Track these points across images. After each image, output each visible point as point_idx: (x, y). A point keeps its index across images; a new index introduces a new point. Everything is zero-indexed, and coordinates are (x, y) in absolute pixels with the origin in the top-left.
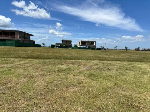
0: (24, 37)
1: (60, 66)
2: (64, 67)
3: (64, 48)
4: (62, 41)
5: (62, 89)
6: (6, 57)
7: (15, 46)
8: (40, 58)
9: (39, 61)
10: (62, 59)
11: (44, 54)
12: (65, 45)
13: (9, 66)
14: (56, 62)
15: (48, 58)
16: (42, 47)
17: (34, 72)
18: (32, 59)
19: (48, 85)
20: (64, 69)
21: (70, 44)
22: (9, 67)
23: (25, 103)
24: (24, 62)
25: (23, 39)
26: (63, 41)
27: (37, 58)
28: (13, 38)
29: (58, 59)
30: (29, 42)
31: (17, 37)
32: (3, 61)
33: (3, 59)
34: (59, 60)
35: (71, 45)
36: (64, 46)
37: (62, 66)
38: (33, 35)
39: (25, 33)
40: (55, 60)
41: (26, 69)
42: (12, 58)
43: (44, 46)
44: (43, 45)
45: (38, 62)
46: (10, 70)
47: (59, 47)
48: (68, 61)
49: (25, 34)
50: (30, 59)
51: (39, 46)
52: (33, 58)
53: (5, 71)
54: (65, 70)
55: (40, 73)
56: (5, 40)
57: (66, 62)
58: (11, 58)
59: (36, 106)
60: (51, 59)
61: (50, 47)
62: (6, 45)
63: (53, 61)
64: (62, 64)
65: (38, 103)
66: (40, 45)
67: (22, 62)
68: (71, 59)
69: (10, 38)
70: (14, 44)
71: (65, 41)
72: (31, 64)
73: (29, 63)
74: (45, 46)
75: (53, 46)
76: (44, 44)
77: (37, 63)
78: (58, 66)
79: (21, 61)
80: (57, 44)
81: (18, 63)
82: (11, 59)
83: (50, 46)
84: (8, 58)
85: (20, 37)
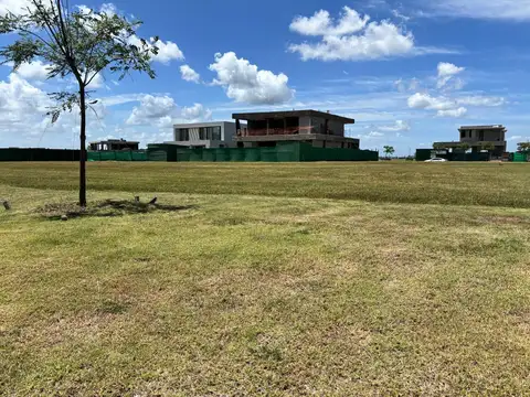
0: (325, 130)
1: (470, 230)
2: (486, 234)
3: (470, 158)
4: (459, 133)
5: (495, 317)
6: (285, 195)
7: (301, 160)
8: (386, 200)
9: (385, 209)
10: (469, 203)
11: (398, 184)
12: (474, 148)
13: (300, 221)
14: (446, 214)
15: (416, 200)
16: (382, 159)
17: (377, 246)
18: (358, 202)
19: (433, 295)
20: (487, 242)
21: (499, 144)
22: (300, 224)
23: (369, 339)
24: (337, 211)
25: (323, 137)
26: (463, 132)
27: (374, 198)
28: (293, 137)
29: (455, 202)
30: (339, 147)
31: (306, 131)
32: (279, 204)
33: (278, 199)
34: (460, 208)
35: (503, 147)
36: (470, 151)
37: (477, 231)
38: (352, 121)
39: (327, 117)
40: (440, 206)
41: (348, 234)
42: (301, 196)
43: (389, 155)
44: (387, 151)
45: (381, 211)
46: (305, 232)
47: (449, 157)
48: (497, 210)
49: (327, 120)
50: (352, 202)
51: (371, 156)
52: (361, 197)
53: (292, 235)
54: (492, 246)
55: (398, 250)
56: (272, 144)
57: (491, 217)
58: (297, 196)
59: (407, 356)
60: (425, 201)
61: (409, 158)
62: (275, 159)
63: (436, 209)
64: (476, 225)
65: (411, 347)
66: (377, 153)
67: (331, 211)
68: (512, 205)
69: (287, 136)
70: (297, 153)
71: (473, 134)
72: (360, 218)
73: (354, 214)
74: (394, 155)
75: (422, 155)
76: (389, 150)
77: (379, 216)
78: (458, 231)
79: (326, 206)
80: (438, 146)
81: (322, 214)
82: (299, 199)
83: (413, 153)
84: (291, 196)
85: (313, 131)
